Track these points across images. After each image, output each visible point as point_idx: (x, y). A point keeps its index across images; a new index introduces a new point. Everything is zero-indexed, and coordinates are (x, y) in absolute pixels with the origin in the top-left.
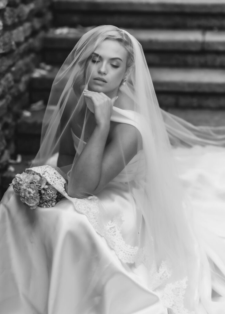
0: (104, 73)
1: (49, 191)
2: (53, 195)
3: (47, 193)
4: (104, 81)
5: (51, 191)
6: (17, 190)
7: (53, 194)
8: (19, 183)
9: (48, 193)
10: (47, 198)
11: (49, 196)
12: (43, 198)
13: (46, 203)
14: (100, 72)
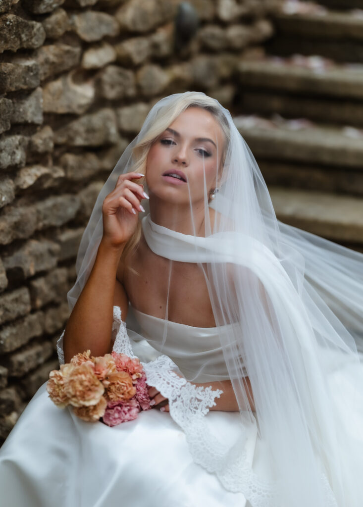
0: (184, 163)
1: (118, 384)
2: (127, 389)
3: (115, 387)
4: (183, 179)
5: (122, 382)
6: (60, 400)
7: (127, 386)
8: (59, 386)
9: (118, 386)
10: (119, 397)
11: (122, 391)
12: (112, 399)
13: (119, 408)
14: (176, 161)
